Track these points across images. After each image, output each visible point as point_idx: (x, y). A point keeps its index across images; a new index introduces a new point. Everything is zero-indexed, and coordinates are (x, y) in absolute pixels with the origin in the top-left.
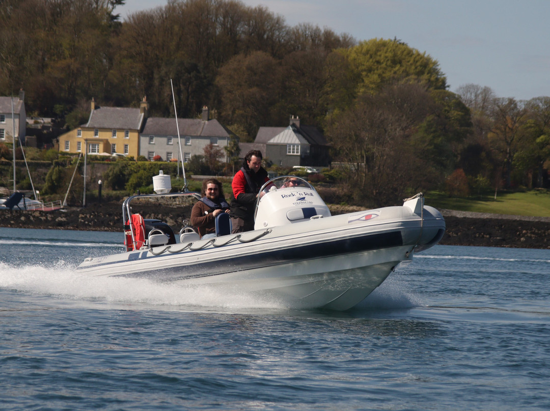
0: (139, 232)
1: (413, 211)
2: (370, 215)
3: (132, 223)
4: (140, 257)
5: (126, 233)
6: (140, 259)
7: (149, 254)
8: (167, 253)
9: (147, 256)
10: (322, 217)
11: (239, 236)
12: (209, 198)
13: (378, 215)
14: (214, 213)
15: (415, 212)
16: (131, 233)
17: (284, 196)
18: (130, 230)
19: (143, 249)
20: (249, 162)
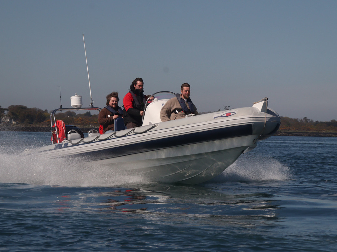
0: (61, 131)
1: (260, 111)
2: (230, 113)
3: (57, 126)
4: (63, 146)
5: (52, 133)
6: (63, 148)
7: (69, 144)
8: (82, 143)
9: (68, 146)
10: (194, 115)
11: (133, 130)
12: (112, 107)
13: (235, 113)
14: (114, 117)
15: (261, 111)
16: (56, 132)
17: (163, 104)
18: (56, 131)
19: (65, 142)
20: (136, 86)
